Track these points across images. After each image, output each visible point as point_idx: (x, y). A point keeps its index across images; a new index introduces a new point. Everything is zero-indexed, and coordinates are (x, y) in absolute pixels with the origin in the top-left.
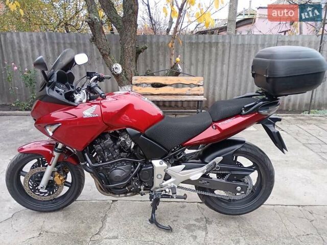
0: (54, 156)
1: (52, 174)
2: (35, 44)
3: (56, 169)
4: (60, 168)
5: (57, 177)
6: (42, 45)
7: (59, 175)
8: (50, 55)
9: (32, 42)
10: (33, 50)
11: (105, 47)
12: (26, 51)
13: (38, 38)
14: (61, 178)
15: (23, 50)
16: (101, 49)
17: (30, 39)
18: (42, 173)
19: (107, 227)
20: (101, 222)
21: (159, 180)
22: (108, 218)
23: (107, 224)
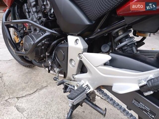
19: (32, 96)
20: (35, 90)
21: (72, 68)
22: (44, 90)
23: (37, 94)
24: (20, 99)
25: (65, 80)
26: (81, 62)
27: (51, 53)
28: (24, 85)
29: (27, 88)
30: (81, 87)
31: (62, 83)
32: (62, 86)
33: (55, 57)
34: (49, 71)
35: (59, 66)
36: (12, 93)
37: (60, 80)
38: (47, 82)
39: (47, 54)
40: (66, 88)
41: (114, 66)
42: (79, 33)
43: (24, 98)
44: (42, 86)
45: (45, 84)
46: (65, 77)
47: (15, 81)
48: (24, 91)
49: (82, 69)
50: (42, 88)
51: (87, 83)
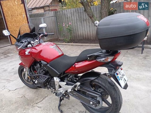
2: (72, 14)
6: (75, 14)
8: (78, 18)
9: (71, 13)
10: (72, 17)
11: (90, 13)
12: (70, 17)
13: (73, 11)
15: (68, 17)
16: (88, 14)
17: (71, 12)
19: (42, 101)
20: (43, 98)
21: (57, 87)
22: (47, 98)
23: (44, 100)
24: (38, 104)
25: (55, 91)
26: (59, 85)
27: (49, 83)
28: (37, 98)
29: (39, 99)
30: (61, 92)
31: (55, 93)
32: (55, 94)
33: (50, 84)
34: (48, 89)
35: (52, 87)
36: (33, 102)
37: (54, 91)
38: (47, 94)
39: (47, 84)
40: (56, 94)
41: (68, 85)
42: (57, 76)
43: (39, 103)
44: (45, 96)
45: (46, 95)
46: (55, 90)
47: (32, 97)
48: (38, 100)
49: (60, 87)
50: (46, 97)
51: (62, 91)
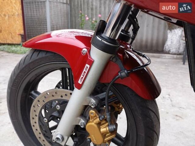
0: (91, 63)
1: (84, 112)
2: (102, 2)
3: (93, 101)
4: (103, 99)
5: (93, 124)
6: (107, 3)
7: (98, 120)
10: (100, 7)
14: (103, 130)
15: (94, 7)
18: (64, 103)
